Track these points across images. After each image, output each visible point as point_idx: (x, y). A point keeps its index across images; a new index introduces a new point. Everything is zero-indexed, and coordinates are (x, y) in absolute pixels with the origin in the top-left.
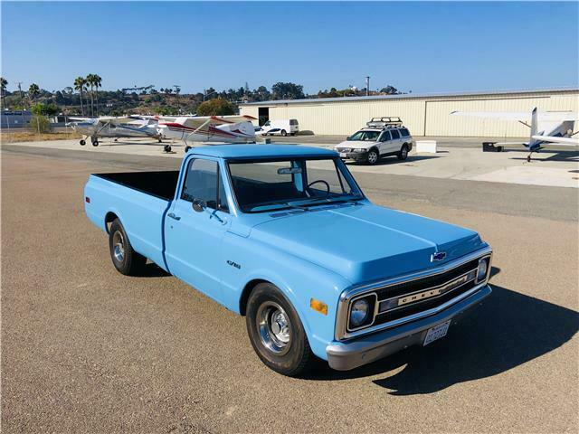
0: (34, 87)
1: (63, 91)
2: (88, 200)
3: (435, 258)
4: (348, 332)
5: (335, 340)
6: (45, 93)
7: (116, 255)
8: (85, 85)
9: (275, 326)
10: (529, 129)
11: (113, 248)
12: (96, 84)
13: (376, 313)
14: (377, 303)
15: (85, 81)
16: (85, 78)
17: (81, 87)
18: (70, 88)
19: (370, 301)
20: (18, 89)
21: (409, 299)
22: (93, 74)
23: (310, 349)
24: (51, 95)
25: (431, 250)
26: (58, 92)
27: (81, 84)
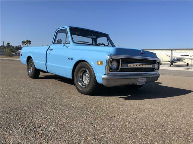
0: (8, 44)
1: (18, 46)
2: (21, 55)
3: (141, 53)
4: (110, 71)
5: (105, 74)
6: (12, 46)
7: (29, 71)
8: (25, 43)
9: (84, 77)
10: (170, 58)
11: (28, 69)
12: (29, 43)
13: (120, 67)
14: (121, 63)
15: (25, 42)
16: (26, 41)
17: (24, 44)
18: (20, 45)
19: (118, 61)
20: (3, 45)
21: (132, 65)
22: (29, 40)
23: (96, 81)
24: (14, 47)
25: (140, 51)
26: (16, 46)
27: (24, 43)
